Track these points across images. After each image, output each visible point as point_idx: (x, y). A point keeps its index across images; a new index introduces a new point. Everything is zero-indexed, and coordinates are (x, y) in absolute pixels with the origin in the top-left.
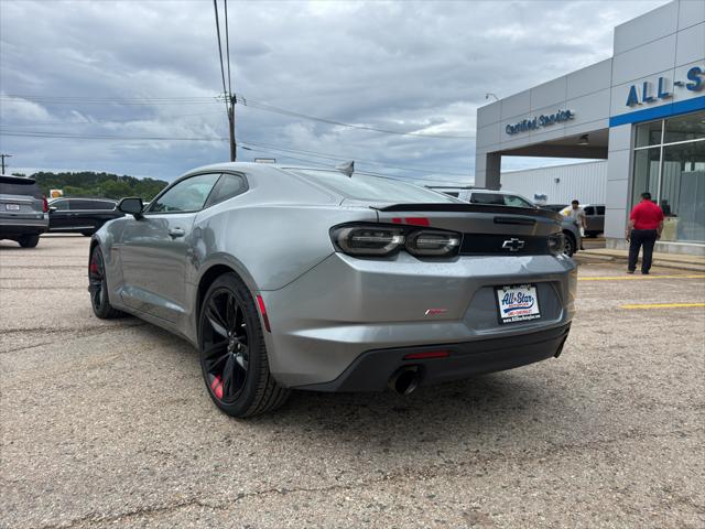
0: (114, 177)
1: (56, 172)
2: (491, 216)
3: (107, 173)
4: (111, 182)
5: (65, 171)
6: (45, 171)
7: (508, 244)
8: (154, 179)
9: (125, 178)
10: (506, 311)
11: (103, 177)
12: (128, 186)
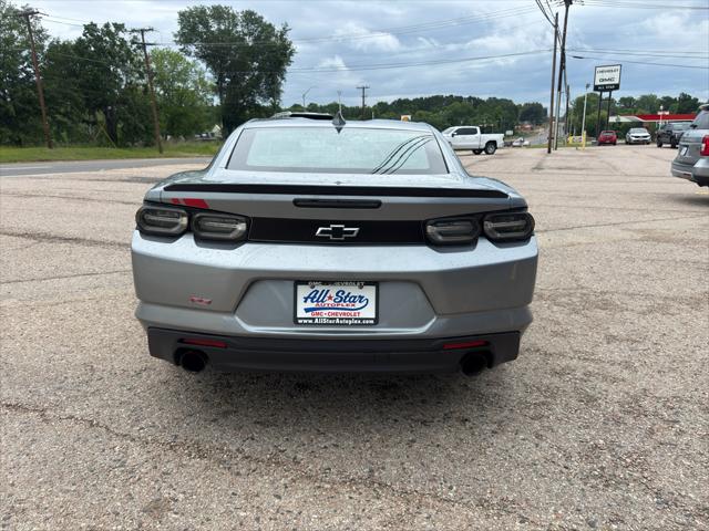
0: (460, 99)
1: (411, 99)
2: (291, 197)
3: (454, 95)
4: (457, 105)
5: (419, 97)
6: (403, 98)
7: (322, 232)
8: (499, 98)
9: (470, 98)
10: (307, 310)
11: (451, 99)
12: (471, 108)
